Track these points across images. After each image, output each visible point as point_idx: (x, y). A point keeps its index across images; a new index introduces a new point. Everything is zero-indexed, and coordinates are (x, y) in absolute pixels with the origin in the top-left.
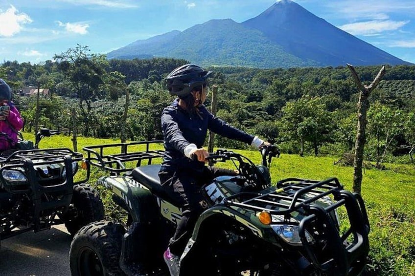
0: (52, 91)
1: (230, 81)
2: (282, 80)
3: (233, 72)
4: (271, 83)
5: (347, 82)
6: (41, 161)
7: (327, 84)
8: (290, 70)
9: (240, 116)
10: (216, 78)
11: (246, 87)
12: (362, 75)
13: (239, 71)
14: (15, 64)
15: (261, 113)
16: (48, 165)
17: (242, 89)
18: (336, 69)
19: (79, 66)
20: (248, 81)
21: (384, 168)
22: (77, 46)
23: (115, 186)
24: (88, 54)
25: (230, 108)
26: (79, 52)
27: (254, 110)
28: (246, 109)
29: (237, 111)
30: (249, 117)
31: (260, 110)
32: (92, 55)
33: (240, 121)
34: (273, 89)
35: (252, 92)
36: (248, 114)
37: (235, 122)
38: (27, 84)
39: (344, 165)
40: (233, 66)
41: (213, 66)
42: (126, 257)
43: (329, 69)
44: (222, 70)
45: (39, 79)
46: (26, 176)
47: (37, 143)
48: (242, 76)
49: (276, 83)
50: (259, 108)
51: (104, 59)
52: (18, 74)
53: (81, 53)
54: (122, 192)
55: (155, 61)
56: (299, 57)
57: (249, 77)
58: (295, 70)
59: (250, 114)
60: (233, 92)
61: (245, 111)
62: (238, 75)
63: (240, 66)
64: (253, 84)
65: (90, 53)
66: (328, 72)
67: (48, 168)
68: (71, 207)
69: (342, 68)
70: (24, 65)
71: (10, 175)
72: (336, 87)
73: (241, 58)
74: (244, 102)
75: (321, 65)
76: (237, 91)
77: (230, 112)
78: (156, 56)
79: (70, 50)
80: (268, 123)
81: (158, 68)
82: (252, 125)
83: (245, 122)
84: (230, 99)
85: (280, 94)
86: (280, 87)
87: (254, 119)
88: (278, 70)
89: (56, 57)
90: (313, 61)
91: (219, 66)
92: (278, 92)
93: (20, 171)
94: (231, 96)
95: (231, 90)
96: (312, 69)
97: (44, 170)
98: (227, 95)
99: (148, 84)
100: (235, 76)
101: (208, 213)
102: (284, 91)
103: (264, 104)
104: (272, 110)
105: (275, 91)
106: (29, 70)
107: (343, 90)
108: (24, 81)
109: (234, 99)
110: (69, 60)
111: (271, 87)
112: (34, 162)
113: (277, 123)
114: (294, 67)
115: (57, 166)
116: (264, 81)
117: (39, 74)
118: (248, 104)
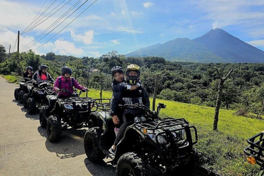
0: (101, 70)
1: (185, 69)
2: (212, 69)
3: (186, 64)
4: (206, 70)
5: (248, 71)
6: (80, 102)
7: (237, 72)
8: (217, 64)
9: (188, 86)
10: (178, 67)
11: (193, 72)
12: (258, 68)
13: (190, 64)
14: (87, 58)
15: (200, 86)
16: (82, 104)
17: (191, 73)
18: (243, 64)
19: (113, 60)
20: (194, 69)
21: (261, 118)
22: (113, 51)
23: (101, 116)
24: (117, 54)
25: (183, 82)
26: (113, 53)
27: (196, 83)
28: (192, 83)
29: (187, 83)
30: (193, 87)
31: (199, 84)
32: (119, 55)
33: (189, 89)
34: (207, 73)
35: (195, 74)
36: (193, 86)
37: (186, 89)
38: (91, 67)
39: (238, 115)
40: (187, 61)
41: (176, 61)
42: (101, 143)
43: (239, 64)
44: (181, 63)
45: (97, 65)
46: (73, 107)
47: (80, 94)
48: (191, 66)
49: (209, 70)
50: (199, 82)
51: (124, 57)
52: (88, 62)
53: (114, 54)
54: (103, 118)
55: (148, 58)
56: (223, 58)
57: (195, 67)
58: (220, 64)
59: (194, 85)
60: (186, 74)
61: (191, 84)
62: (189, 66)
63: (191, 61)
64: (197, 70)
65: (118, 54)
66: (239, 66)
67: (82, 105)
68: (90, 121)
69: (247, 64)
70: (91, 58)
71: (67, 106)
72: (242, 74)
73: (191, 57)
74: (191, 79)
75: (235, 62)
76: (188, 74)
77: (183, 84)
78: (149, 56)
79: (110, 53)
80: (203, 90)
81: (149, 61)
82: (194, 91)
83: (191, 89)
84: (184, 77)
85: (211, 76)
86: (211, 73)
87: (195, 88)
88: (211, 64)
89: (103, 55)
90: (230, 59)
91: (179, 61)
92: (210, 75)
93: (71, 105)
94: (184, 76)
95: (185, 73)
96: (230, 64)
97: (80, 105)
98: (182, 75)
99: (144, 69)
100: (188, 66)
101: (128, 128)
102: (213, 75)
103: (201, 81)
104: (206, 84)
105: (208, 75)
106: (93, 61)
107: (246, 76)
108: (90, 66)
109: (186, 77)
110: (109, 57)
111: (206, 72)
112: (76, 102)
113: (206, 91)
114: (220, 62)
115: (85, 104)
116: (203, 69)
117: (97, 63)
118: (193, 80)
